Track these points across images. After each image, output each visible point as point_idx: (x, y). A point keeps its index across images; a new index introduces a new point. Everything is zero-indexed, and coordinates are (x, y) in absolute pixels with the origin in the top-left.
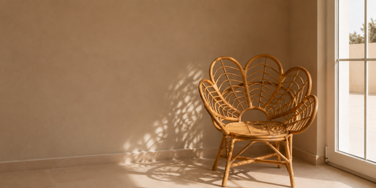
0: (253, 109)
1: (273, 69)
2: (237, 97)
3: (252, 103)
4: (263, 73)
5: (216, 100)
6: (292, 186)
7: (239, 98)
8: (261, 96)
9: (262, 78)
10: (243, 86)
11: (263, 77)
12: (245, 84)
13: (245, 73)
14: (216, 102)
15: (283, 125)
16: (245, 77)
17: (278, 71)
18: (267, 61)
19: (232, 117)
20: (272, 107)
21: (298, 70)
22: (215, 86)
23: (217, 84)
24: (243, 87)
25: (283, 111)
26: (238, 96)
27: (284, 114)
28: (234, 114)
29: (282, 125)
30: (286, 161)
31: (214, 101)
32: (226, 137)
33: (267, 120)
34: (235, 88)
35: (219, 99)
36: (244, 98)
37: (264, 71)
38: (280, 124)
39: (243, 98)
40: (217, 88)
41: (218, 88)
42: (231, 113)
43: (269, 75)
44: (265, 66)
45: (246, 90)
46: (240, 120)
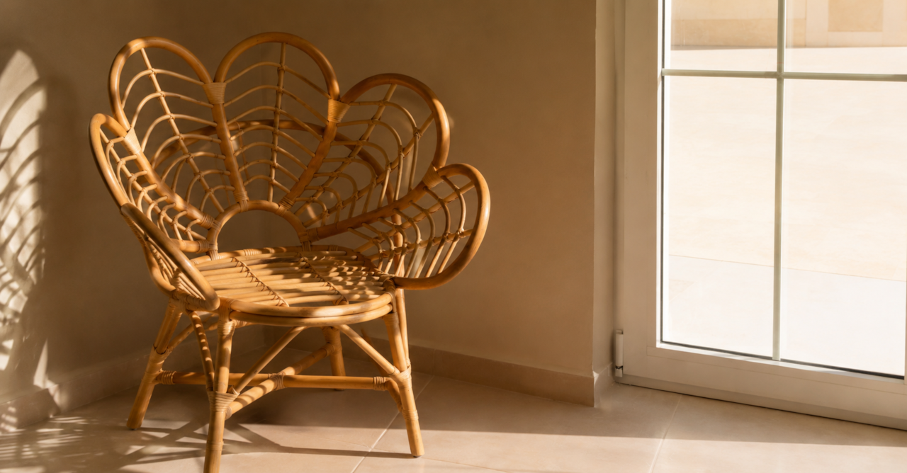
0: (251, 209)
1: (305, 80)
2: (199, 173)
3: (246, 190)
4: (275, 92)
5: (139, 187)
6: (414, 455)
7: (206, 177)
8: (274, 167)
9: (274, 108)
10: (216, 135)
11: (276, 106)
12: (223, 130)
13: (218, 91)
14: (140, 192)
15: (356, 259)
16: (221, 105)
17: (323, 85)
18: (284, 54)
19: (189, 240)
20: (313, 201)
21: (392, 84)
22: (131, 140)
23: (135, 128)
24: (213, 137)
25: (351, 213)
26: (202, 168)
27: (354, 225)
28: (193, 229)
29: (355, 257)
30: (392, 375)
31: (134, 189)
32: (194, 316)
33: (301, 244)
34: (189, 143)
35: (143, 181)
36: (223, 174)
37: (278, 85)
38: (346, 254)
39: (220, 173)
40: (138, 144)
41: (141, 144)
42: (186, 226)
43: (295, 98)
44: (279, 71)
45: (224, 149)
46: (216, 247)
